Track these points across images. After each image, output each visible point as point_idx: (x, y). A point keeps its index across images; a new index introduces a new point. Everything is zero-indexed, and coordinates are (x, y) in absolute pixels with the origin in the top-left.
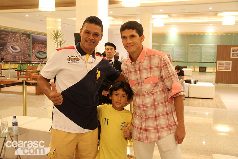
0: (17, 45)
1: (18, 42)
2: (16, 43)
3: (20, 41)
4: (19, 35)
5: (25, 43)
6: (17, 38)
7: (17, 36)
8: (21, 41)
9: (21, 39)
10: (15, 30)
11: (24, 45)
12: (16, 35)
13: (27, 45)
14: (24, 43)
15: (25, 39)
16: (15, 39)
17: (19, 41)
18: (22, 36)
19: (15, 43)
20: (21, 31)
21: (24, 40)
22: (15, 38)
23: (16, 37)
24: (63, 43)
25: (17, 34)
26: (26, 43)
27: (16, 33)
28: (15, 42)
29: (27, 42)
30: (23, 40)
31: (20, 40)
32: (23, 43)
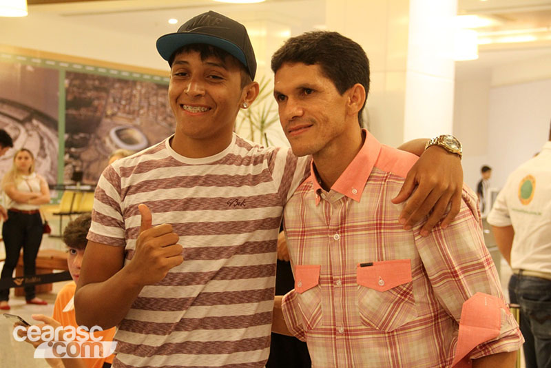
0: (136, 127)
1: (138, 115)
2: (134, 119)
3: (148, 110)
4: (143, 91)
5: (165, 119)
6: (137, 99)
7: (138, 95)
8: (151, 113)
9: (149, 104)
10: (131, 73)
11: (157, 127)
12: (134, 92)
13: (171, 125)
14: (160, 118)
15: (164, 105)
16: (129, 104)
17: (142, 112)
18: (156, 95)
19: (131, 120)
20: (152, 76)
21: (162, 109)
22: (130, 99)
23: (135, 96)
24: (270, 124)
25: (139, 87)
26: (169, 119)
27: (135, 82)
28: (129, 113)
29: (171, 116)
30: (157, 108)
31: (145, 109)
32: (156, 118)
